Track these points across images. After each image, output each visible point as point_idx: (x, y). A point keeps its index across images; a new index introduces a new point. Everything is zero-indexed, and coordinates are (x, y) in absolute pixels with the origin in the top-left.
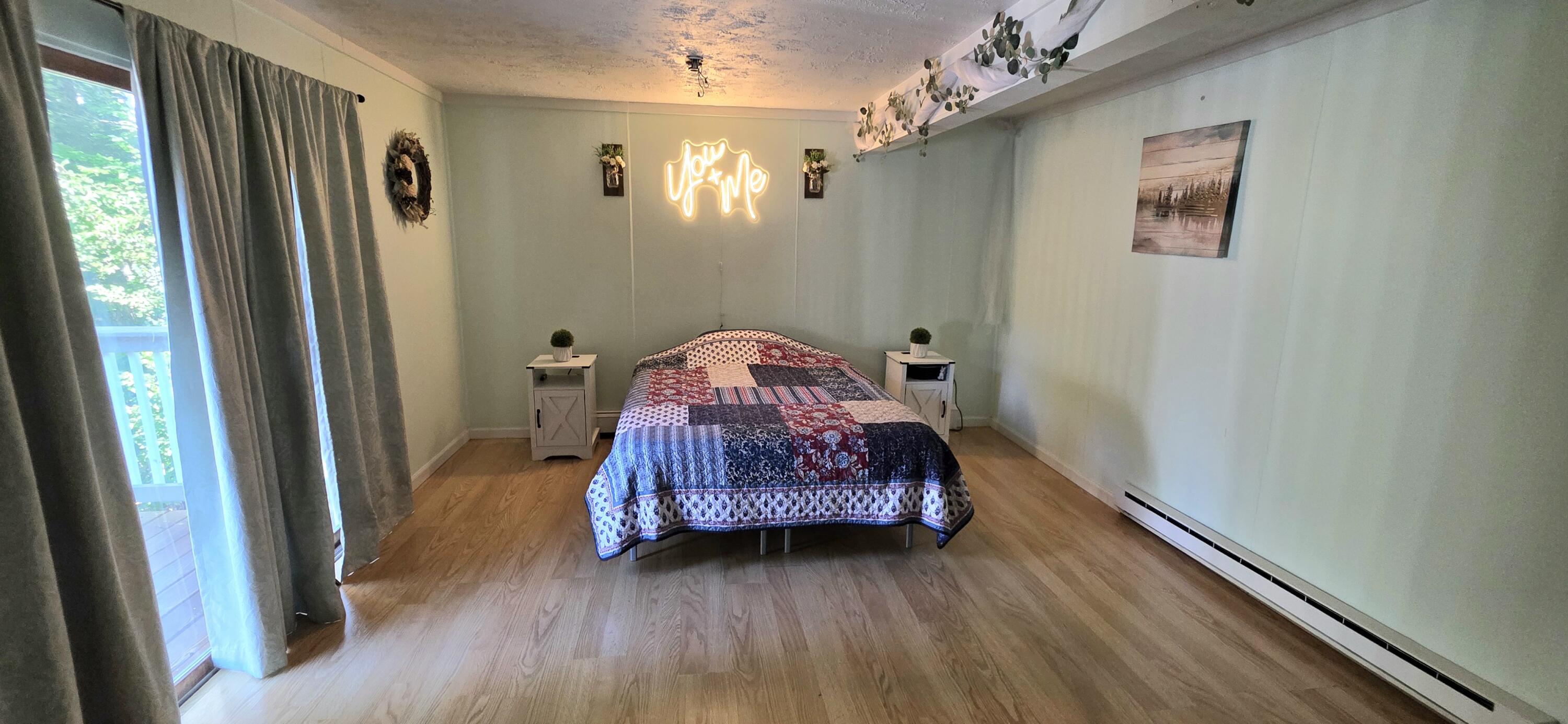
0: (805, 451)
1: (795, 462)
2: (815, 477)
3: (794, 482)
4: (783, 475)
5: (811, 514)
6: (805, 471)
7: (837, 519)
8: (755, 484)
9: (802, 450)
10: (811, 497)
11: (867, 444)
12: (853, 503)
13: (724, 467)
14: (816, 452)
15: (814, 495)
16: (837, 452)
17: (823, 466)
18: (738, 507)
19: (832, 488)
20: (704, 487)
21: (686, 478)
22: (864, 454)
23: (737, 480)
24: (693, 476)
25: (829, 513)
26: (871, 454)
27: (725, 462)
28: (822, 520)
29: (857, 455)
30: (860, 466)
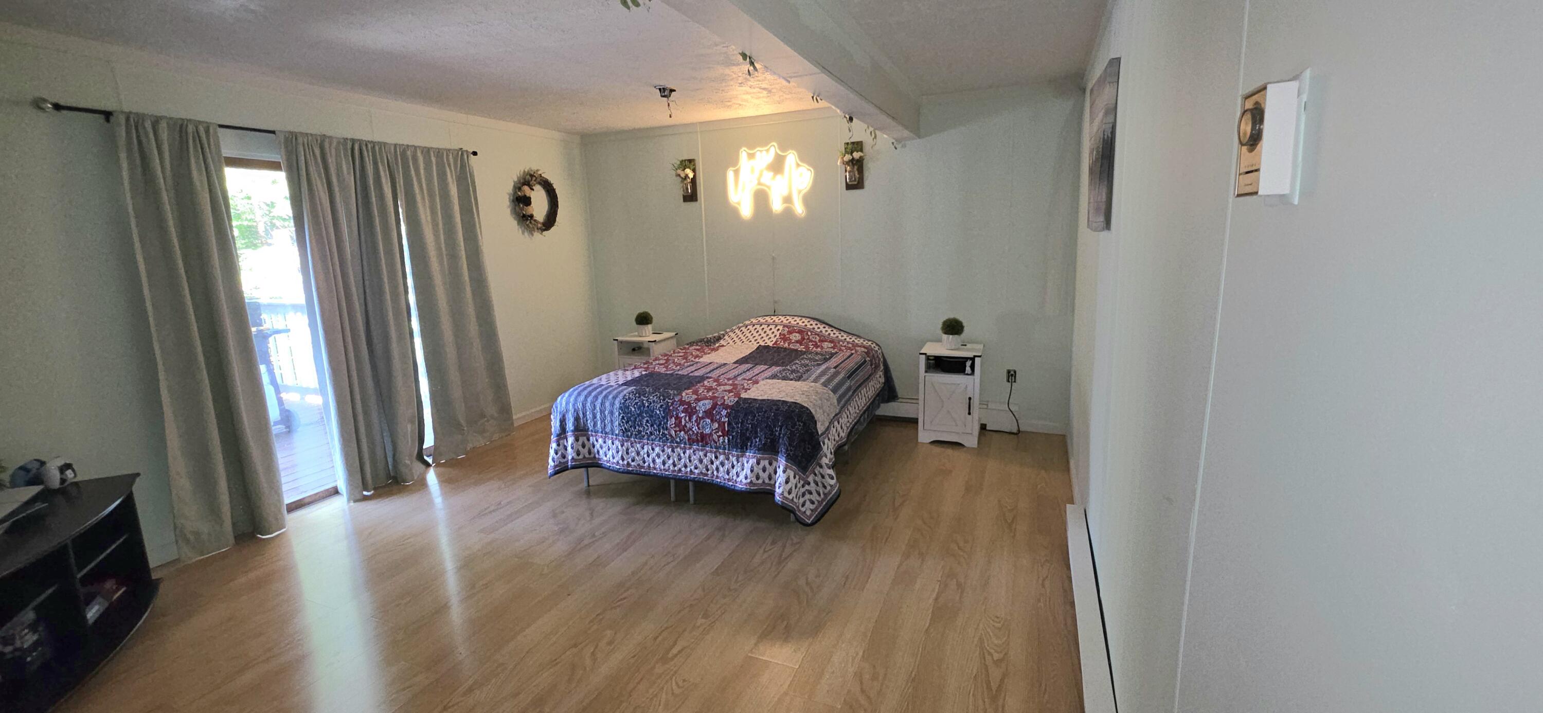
0: (677, 415)
1: (669, 422)
2: (684, 438)
3: (667, 440)
4: (659, 432)
5: (683, 469)
6: (676, 432)
7: (705, 478)
8: (639, 436)
9: (675, 413)
10: (682, 455)
11: (728, 415)
12: (717, 466)
13: (619, 419)
14: (686, 416)
15: (684, 453)
16: (703, 418)
17: (691, 429)
18: (627, 453)
19: (698, 449)
20: (606, 433)
21: (595, 425)
22: (724, 423)
23: (626, 431)
24: (599, 423)
25: (696, 471)
26: (729, 424)
27: (619, 415)
28: (692, 476)
29: (718, 423)
30: (720, 433)
